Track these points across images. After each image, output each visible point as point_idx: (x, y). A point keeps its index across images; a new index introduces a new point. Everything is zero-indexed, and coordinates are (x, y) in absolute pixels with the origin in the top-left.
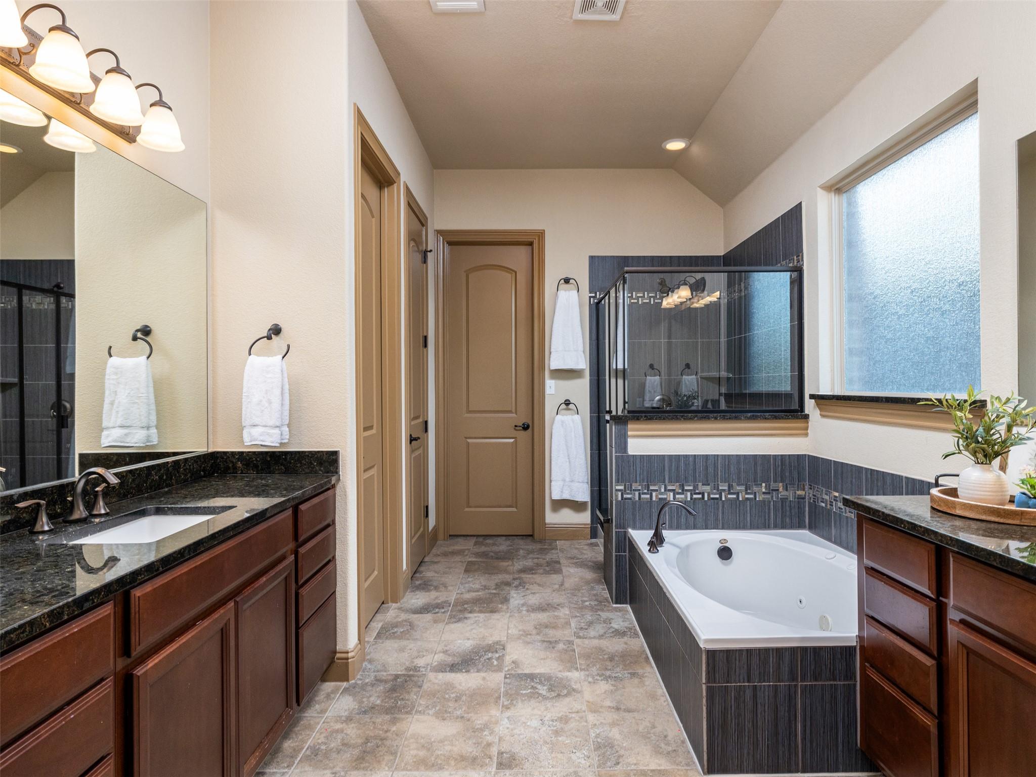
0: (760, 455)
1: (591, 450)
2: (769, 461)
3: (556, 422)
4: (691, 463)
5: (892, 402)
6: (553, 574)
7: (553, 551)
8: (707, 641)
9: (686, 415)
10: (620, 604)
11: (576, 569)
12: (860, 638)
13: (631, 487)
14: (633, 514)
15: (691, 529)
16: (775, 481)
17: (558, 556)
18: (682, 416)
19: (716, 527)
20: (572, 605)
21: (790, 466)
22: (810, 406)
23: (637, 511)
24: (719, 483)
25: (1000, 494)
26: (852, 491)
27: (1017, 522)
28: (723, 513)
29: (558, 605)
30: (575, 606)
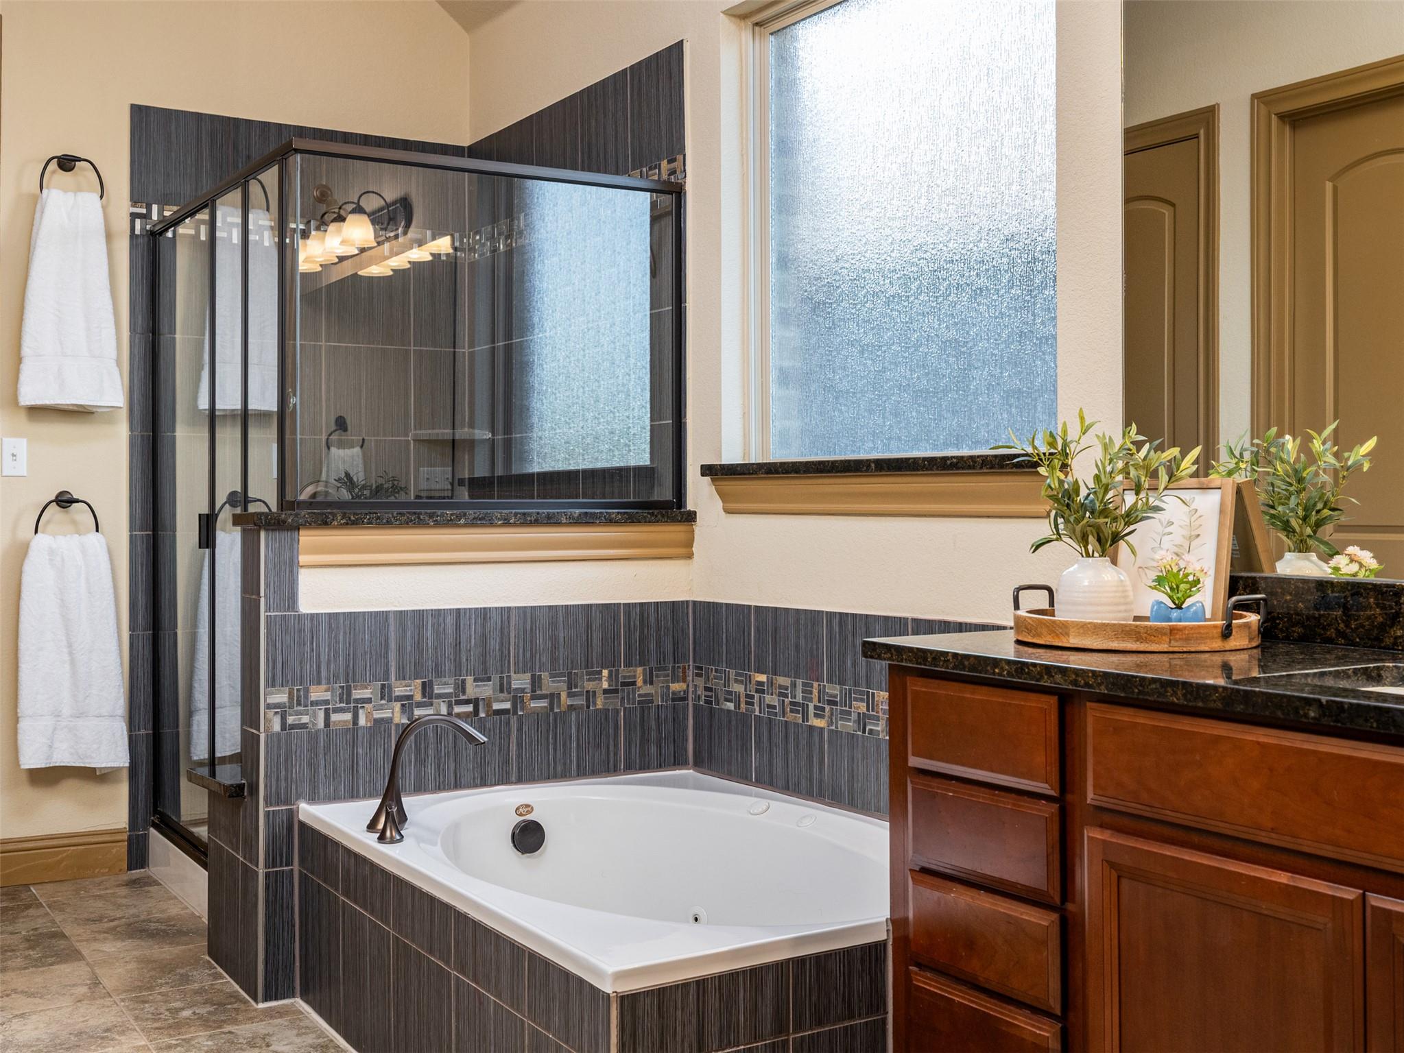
0: (597, 605)
1: (132, 628)
2: (616, 619)
3: (32, 553)
4: (450, 630)
5: (889, 470)
6: (58, 963)
7: (32, 912)
8: (620, 976)
9: (439, 512)
10: (276, 999)
11: (119, 944)
12: (897, 923)
13: (306, 697)
14: (310, 764)
15: (450, 789)
16: (629, 664)
17: (53, 921)
18: (431, 516)
19: (504, 780)
20: (149, 1024)
21: (658, 629)
22: (699, 492)
23: (321, 756)
24: (512, 674)
25: (1122, 608)
26: (797, 666)
27: (1164, 647)
28: (520, 745)
29: (107, 1030)
30: (156, 1025)
